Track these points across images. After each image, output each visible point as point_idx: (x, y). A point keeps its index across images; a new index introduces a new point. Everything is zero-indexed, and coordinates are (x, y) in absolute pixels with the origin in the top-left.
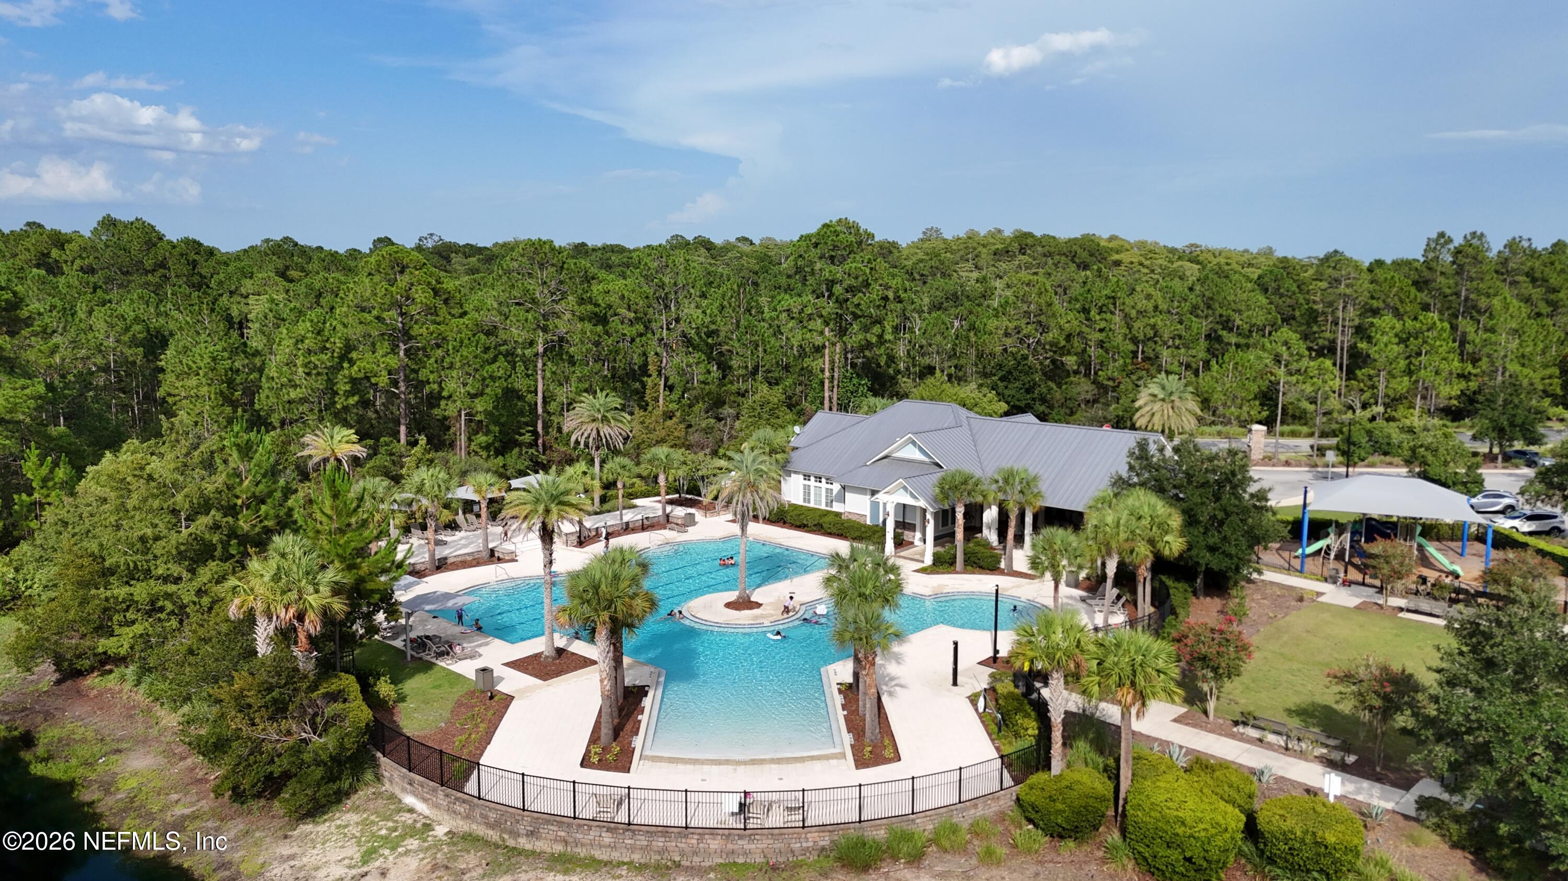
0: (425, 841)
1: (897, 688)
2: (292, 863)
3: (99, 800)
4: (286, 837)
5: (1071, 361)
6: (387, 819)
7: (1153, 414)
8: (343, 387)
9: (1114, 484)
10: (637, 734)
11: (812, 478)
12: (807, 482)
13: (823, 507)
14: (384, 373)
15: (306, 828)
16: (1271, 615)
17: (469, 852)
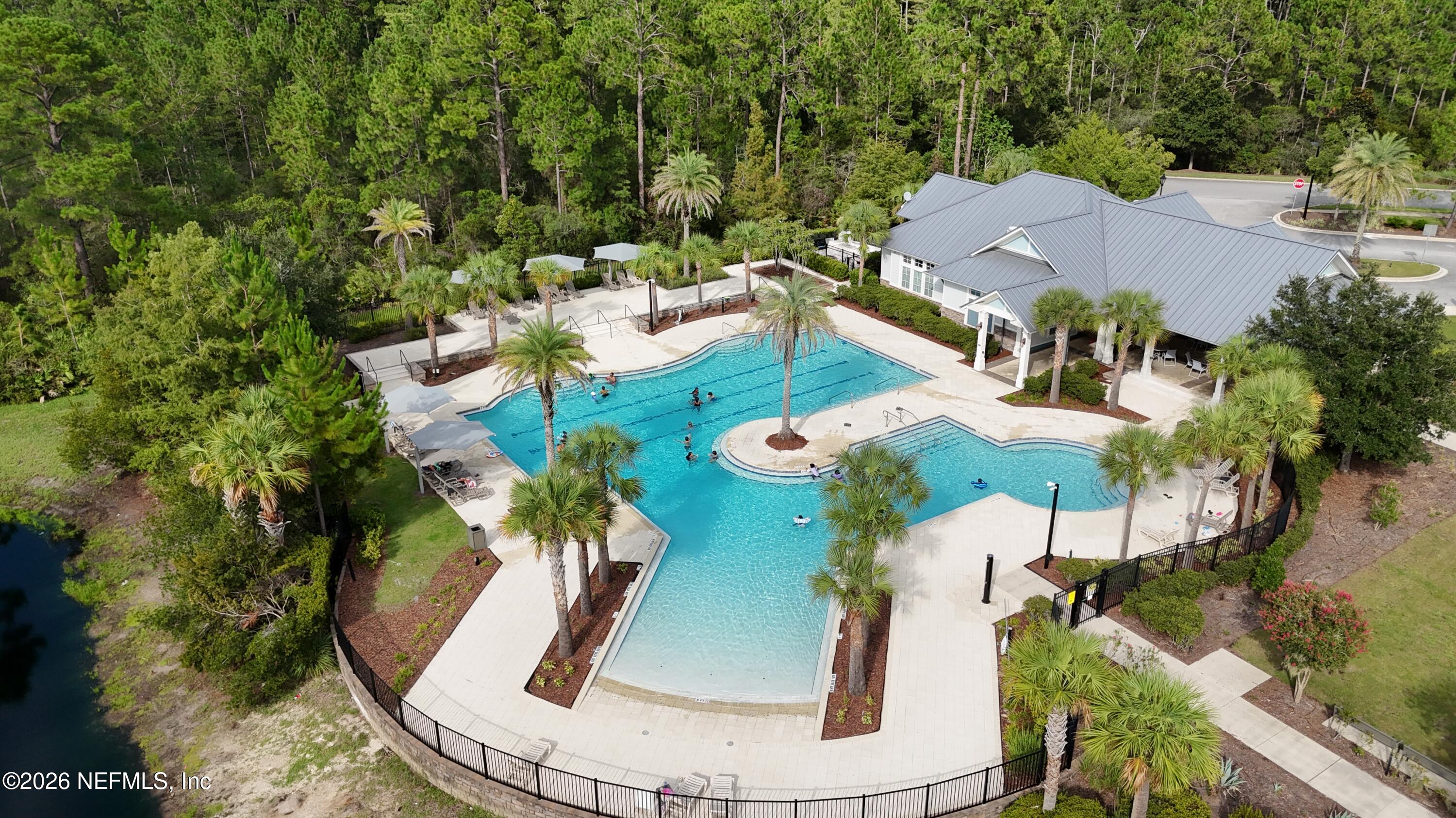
0: (354, 760)
1: (917, 598)
2: (228, 766)
3: (105, 637)
4: (235, 726)
5: (1274, 86)
6: (329, 720)
7: (1353, 184)
8: (434, 140)
9: (1251, 332)
10: (601, 644)
11: (913, 262)
12: (907, 265)
13: (922, 294)
14: (474, 124)
15: (256, 717)
16: (1433, 511)
17: (388, 784)
